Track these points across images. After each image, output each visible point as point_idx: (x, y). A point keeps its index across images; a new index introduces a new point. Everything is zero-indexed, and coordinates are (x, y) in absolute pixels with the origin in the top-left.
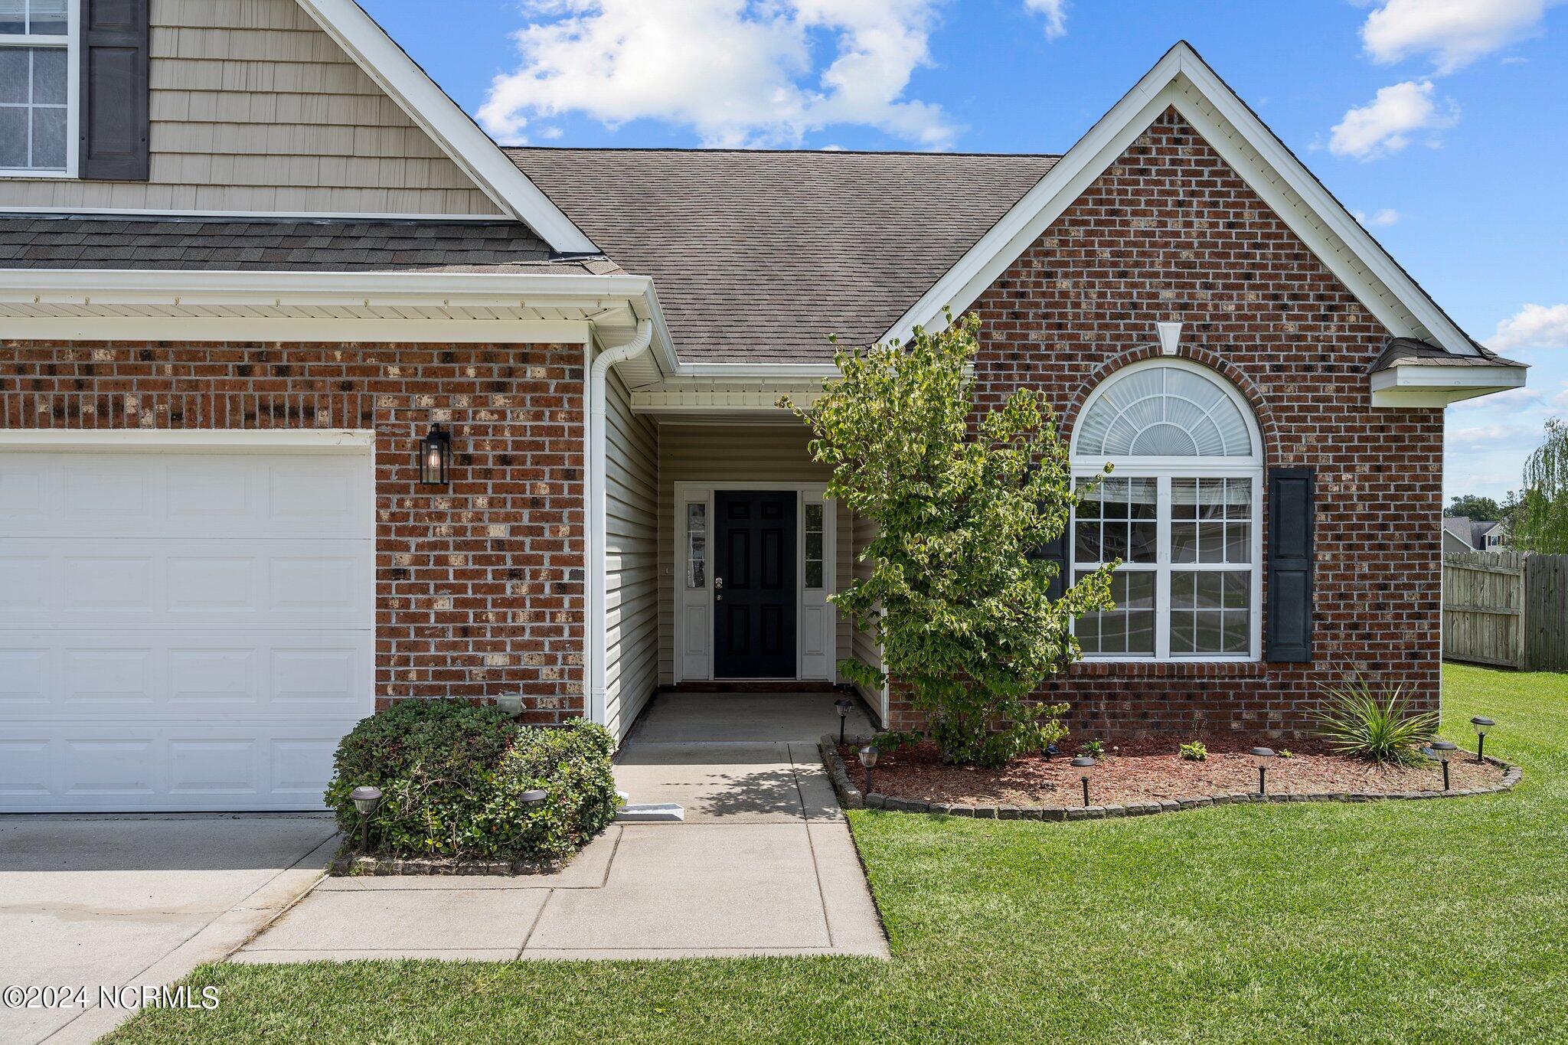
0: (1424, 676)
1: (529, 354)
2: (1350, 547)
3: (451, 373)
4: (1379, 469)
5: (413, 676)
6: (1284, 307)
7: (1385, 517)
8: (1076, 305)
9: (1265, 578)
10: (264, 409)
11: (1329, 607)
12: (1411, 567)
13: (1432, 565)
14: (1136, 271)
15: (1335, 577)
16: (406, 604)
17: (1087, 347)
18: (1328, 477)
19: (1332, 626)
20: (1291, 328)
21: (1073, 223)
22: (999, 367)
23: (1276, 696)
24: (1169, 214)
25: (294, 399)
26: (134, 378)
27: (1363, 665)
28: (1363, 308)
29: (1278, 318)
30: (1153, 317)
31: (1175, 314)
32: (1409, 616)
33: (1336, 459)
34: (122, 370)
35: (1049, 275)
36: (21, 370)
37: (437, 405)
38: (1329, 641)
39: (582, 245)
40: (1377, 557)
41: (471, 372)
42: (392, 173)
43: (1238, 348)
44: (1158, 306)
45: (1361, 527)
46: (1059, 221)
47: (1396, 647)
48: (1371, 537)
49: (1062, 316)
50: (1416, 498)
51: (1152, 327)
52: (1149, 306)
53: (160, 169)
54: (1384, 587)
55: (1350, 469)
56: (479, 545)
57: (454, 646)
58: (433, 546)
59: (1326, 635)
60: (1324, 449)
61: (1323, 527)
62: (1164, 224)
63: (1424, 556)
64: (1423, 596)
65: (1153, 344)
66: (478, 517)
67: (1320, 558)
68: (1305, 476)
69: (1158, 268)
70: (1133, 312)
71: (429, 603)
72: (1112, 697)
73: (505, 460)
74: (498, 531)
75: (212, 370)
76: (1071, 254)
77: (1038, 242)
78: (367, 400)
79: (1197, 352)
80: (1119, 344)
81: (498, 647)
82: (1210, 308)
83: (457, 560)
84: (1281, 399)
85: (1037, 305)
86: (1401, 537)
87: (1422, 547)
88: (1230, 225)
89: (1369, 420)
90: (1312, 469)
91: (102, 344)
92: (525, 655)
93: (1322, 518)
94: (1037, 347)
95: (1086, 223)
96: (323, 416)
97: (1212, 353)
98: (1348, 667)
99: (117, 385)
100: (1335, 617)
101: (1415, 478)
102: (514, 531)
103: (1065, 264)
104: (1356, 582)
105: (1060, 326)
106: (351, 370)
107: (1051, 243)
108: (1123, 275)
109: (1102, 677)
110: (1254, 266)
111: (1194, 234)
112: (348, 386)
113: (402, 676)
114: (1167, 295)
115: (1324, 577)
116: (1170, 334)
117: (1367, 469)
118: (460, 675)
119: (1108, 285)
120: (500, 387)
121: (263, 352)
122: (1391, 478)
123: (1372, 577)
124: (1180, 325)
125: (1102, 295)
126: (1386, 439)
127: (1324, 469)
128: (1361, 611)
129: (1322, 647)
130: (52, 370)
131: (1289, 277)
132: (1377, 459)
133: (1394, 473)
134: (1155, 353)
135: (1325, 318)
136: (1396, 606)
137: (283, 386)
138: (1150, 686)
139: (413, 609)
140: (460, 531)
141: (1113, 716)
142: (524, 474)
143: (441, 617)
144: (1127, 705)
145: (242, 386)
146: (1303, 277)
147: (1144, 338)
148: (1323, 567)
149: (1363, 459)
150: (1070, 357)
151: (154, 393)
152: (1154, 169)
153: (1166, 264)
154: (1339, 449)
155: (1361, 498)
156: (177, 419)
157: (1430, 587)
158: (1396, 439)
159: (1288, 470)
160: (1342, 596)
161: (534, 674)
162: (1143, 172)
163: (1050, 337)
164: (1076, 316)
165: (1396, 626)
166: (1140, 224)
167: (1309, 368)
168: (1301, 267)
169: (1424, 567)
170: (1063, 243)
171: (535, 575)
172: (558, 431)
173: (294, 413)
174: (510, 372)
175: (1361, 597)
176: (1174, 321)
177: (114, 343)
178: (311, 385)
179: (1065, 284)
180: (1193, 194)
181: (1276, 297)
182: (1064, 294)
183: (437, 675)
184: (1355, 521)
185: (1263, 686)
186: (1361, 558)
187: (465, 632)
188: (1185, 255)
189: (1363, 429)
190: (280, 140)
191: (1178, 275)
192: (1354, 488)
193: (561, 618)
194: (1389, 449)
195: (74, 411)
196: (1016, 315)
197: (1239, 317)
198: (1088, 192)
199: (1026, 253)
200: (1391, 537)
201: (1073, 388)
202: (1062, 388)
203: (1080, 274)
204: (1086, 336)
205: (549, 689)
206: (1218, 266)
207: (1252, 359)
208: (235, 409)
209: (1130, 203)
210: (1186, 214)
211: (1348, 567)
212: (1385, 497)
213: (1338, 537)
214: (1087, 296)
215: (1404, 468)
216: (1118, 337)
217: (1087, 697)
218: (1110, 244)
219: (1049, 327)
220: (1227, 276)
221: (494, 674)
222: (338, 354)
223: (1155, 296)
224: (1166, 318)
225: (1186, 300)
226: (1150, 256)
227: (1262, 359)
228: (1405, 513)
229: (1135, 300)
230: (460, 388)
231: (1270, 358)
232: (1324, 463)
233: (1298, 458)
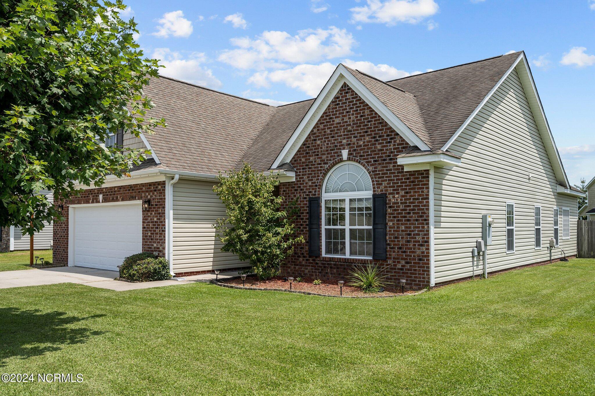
0: (424, 267)
1: (159, 183)
2: (398, 220)
3: (150, 188)
4: (407, 193)
6: (377, 140)
7: (410, 210)
8: (321, 148)
10: (131, 197)
11: (392, 241)
12: (419, 227)
13: (426, 227)
14: (336, 135)
15: (394, 231)
16: (145, 233)
17: (324, 160)
18: (391, 196)
19: (393, 248)
20: (379, 147)
21: (321, 123)
22: (303, 169)
24: (344, 116)
25: (134, 195)
26: (119, 193)
27: (403, 262)
28: (401, 137)
29: (375, 144)
30: (340, 149)
31: (346, 147)
32: (419, 245)
33: (393, 190)
34: (118, 191)
35: (315, 140)
37: (149, 195)
38: (392, 253)
39: (159, 162)
40: (407, 224)
41: (152, 188)
43: (364, 156)
44: (342, 145)
45: (402, 213)
46: (317, 124)
47: (414, 256)
48: (405, 217)
49: (318, 152)
50: (420, 202)
51: (341, 152)
52: (340, 146)
54: (410, 235)
55: (398, 193)
56: (153, 222)
57: (150, 242)
58: (148, 222)
59: (391, 251)
60: (390, 187)
61: (390, 214)
62: (343, 119)
63: (423, 224)
64: (423, 238)
65: (341, 157)
66: (153, 216)
67: (389, 224)
68: (384, 196)
69: (342, 134)
70: (335, 148)
71: (148, 233)
72: (331, 268)
73: (156, 205)
74: (155, 219)
76: (320, 133)
77: (312, 131)
78: (141, 194)
79: (352, 158)
80: (332, 158)
81: (155, 242)
82: (356, 144)
83: (151, 224)
84: (376, 171)
85: (312, 149)
86: (415, 217)
87: (422, 220)
88: (361, 116)
89: (403, 176)
90: (386, 194)
91: (116, 187)
92: (158, 244)
93: (389, 210)
94: (312, 162)
95: (323, 123)
96: (137, 198)
97: (356, 158)
98: (399, 262)
99: (117, 194)
100: (394, 245)
101: (419, 195)
102: (157, 219)
103: (319, 136)
104: (400, 233)
105: (318, 155)
106: (140, 189)
107: (315, 130)
108: (333, 137)
109: (328, 261)
110: (368, 128)
111: (351, 121)
112: (139, 192)
113: (145, 248)
114: (344, 141)
115: (390, 231)
116: (345, 153)
117: (403, 193)
118: (151, 248)
119: (329, 141)
120: (155, 191)
121: (131, 186)
122: (411, 196)
123: (405, 231)
124: (348, 150)
125: (328, 144)
126: (410, 182)
127: (390, 194)
128: (402, 243)
129: (390, 255)
131: (378, 130)
132: (406, 189)
133: (412, 194)
135: (389, 142)
136: (414, 242)
137: (133, 193)
138: (341, 265)
140: (151, 219)
141: (332, 274)
142: (158, 208)
143: (149, 236)
144: (335, 271)
145: (129, 193)
146: (383, 130)
147: (338, 156)
148: (390, 227)
149: (402, 190)
150: (320, 164)
151: (121, 195)
152: (341, 103)
153: (344, 132)
154: (394, 187)
155: (401, 203)
156: (123, 200)
157: (425, 235)
158: (413, 182)
159: (379, 195)
160: (396, 238)
161: (159, 248)
162: (338, 104)
163: (315, 159)
164: (321, 151)
165: (414, 249)
166: (337, 120)
167: (385, 160)
168: (382, 126)
169: (423, 227)
170: (318, 130)
171: (160, 228)
173: (134, 197)
174: (157, 187)
175: (402, 238)
176: (346, 149)
178: (135, 192)
179: (318, 142)
180: (351, 108)
181: (375, 137)
182: (318, 145)
184: (400, 211)
186: (402, 224)
187: (152, 239)
188: (349, 128)
189: (402, 179)
191: (347, 135)
192: (399, 200)
193: (163, 237)
194: (410, 185)
195: (114, 199)
196: (307, 153)
197: (364, 146)
198: (324, 113)
199: (309, 135)
200: (411, 217)
201: (321, 173)
202: (318, 173)
203: (322, 139)
204: (324, 157)
205: (161, 251)
206: (358, 130)
207: (368, 159)
208: (128, 197)
209: (334, 115)
210: (349, 115)
211: (398, 227)
212: (410, 203)
213: (394, 217)
214: (324, 145)
215: (415, 192)
216: (331, 157)
217: (325, 267)
218: (330, 128)
219: (315, 155)
220: (360, 133)
221: (155, 248)
222: (138, 186)
223: (341, 142)
224: (344, 149)
225: (349, 142)
226: (340, 130)
227: (371, 158)
228: (416, 208)
229: (336, 144)
230: (151, 191)
231: (373, 158)
232: (389, 192)
233: (382, 191)
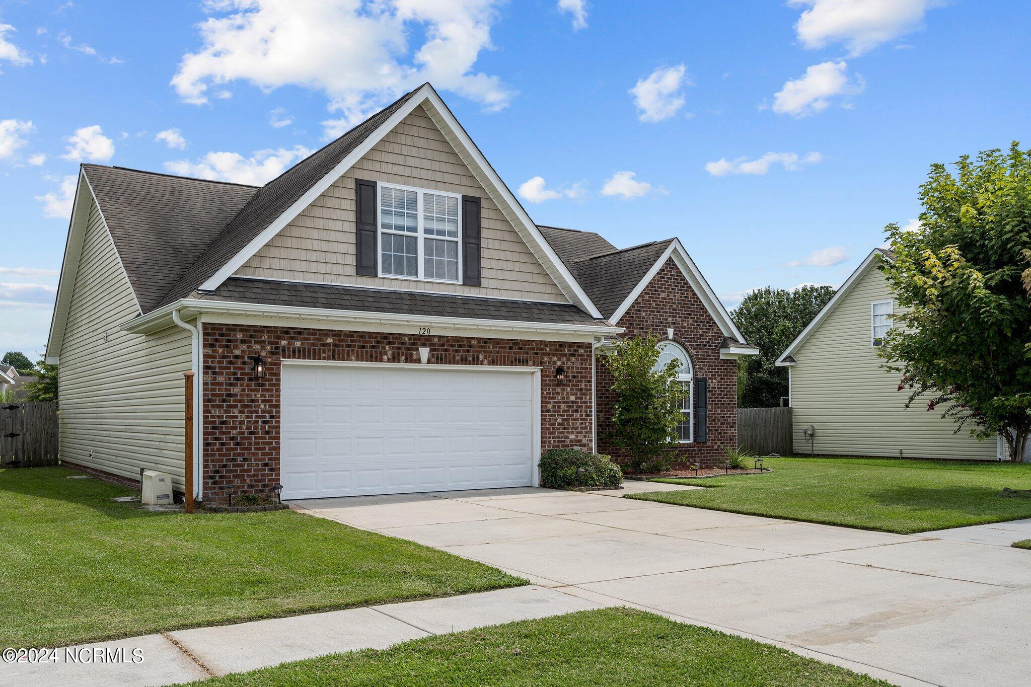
1: (580, 345)
2: (715, 404)
3: (561, 351)
4: (722, 379)
5: (552, 442)
6: (699, 325)
7: (724, 394)
8: (647, 321)
9: (694, 414)
10: (516, 360)
11: (711, 424)
12: (730, 411)
14: (662, 311)
15: (712, 414)
16: (550, 420)
18: (710, 381)
19: (712, 430)
20: (701, 332)
21: (646, 293)
23: (698, 454)
24: (670, 292)
25: (523, 357)
26: (482, 349)
27: (719, 443)
28: (718, 327)
29: (697, 328)
30: (666, 326)
31: (672, 326)
32: (729, 427)
33: (712, 375)
34: (480, 347)
35: (640, 311)
36: (452, 346)
37: (558, 360)
38: (711, 435)
39: (600, 316)
40: (722, 407)
41: (566, 350)
42: (543, 288)
43: (687, 338)
44: (667, 323)
45: (718, 398)
46: (642, 293)
47: (726, 437)
48: (720, 401)
49: (643, 325)
50: (731, 388)
51: (666, 330)
52: (665, 323)
53: (484, 283)
54: (724, 417)
55: (715, 379)
56: (568, 402)
57: (562, 433)
58: (557, 402)
59: (710, 433)
60: (709, 372)
61: (709, 398)
62: (668, 296)
63: (733, 407)
64: (733, 420)
65: (666, 336)
66: (568, 394)
67: (708, 407)
68: (705, 381)
69: (667, 310)
70: (661, 325)
71: (556, 420)
73: (574, 377)
74: (572, 398)
75: (502, 348)
76: (645, 304)
77: (637, 300)
78: (541, 358)
79: (677, 339)
80: (657, 335)
81: (573, 433)
82: (681, 324)
83: (563, 407)
84: (698, 355)
85: (636, 321)
86: (727, 401)
87: (732, 404)
88: (685, 297)
89: (719, 363)
90: (706, 378)
91: (473, 338)
92: (579, 435)
93: (709, 395)
95: (648, 294)
96: (531, 363)
97: (681, 340)
98: (716, 443)
99: (478, 351)
100: (712, 427)
101: (730, 382)
102: (576, 398)
103: (644, 307)
104: (717, 416)
105: (642, 328)
106: (537, 349)
107: (640, 300)
108: (658, 312)
110: (691, 311)
111: (676, 299)
112: (537, 354)
113: (549, 442)
114: (670, 319)
115: (709, 414)
116: (671, 332)
117: (719, 379)
118: (563, 442)
120: (573, 355)
121: (515, 342)
122: (725, 382)
123: (721, 414)
124: (673, 329)
125: (653, 318)
126: (724, 369)
127: (709, 378)
128: (718, 425)
129: (709, 437)
130: (460, 346)
131: (700, 315)
132: (722, 375)
133: (725, 380)
134: (667, 339)
135: (709, 329)
136: (727, 424)
137: (520, 353)
139: (552, 422)
140: (563, 398)
142: (578, 381)
143: (559, 424)
145: (510, 353)
146: (703, 315)
147: (664, 333)
148: (710, 411)
149: (719, 375)
151: (487, 354)
152: (666, 277)
153: (669, 309)
154: (712, 372)
155: (718, 388)
156: (493, 363)
158: (726, 369)
159: (699, 378)
160: (714, 420)
161: (581, 441)
162: (663, 277)
164: (647, 325)
166: (663, 295)
167: (705, 345)
168: (703, 312)
169: (733, 411)
170: (643, 300)
171: (581, 411)
172: (586, 368)
173: (523, 361)
174: (575, 351)
175: (718, 420)
177: (477, 338)
178: (527, 353)
179: (643, 314)
180: (676, 286)
181: (697, 322)
182: (643, 318)
183: (558, 442)
184: (716, 395)
185: (695, 450)
186: (718, 408)
187: (565, 428)
188: (674, 306)
189: (718, 366)
190: (514, 276)
191: (673, 313)
192: (716, 385)
193: (587, 424)
195: (466, 360)
196: (631, 324)
197: (688, 328)
198: (650, 283)
199: (633, 303)
200: (724, 401)
203: (647, 311)
205: (584, 445)
206: (682, 310)
207: (691, 342)
208: (508, 360)
209: (660, 288)
210: (674, 293)
211: (715, 411)
212: (724, 388)
213: (713, 401)
214: (649, 318)
215: (728, 379)
216: (657, 333)
218: (655, 301)
219: (640, 328)
220: (685, 314)
221: (572, 441)
222: (534, 344)
223: (667, 319)
224: (669, 327)
225: (674, 321)
226: (665, 306)
227: (694, 341)
229: (662, 320)
230: (565, 355)
231: (696, 342)
232: (709, 376)
233: (703, 375)
